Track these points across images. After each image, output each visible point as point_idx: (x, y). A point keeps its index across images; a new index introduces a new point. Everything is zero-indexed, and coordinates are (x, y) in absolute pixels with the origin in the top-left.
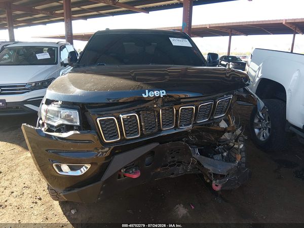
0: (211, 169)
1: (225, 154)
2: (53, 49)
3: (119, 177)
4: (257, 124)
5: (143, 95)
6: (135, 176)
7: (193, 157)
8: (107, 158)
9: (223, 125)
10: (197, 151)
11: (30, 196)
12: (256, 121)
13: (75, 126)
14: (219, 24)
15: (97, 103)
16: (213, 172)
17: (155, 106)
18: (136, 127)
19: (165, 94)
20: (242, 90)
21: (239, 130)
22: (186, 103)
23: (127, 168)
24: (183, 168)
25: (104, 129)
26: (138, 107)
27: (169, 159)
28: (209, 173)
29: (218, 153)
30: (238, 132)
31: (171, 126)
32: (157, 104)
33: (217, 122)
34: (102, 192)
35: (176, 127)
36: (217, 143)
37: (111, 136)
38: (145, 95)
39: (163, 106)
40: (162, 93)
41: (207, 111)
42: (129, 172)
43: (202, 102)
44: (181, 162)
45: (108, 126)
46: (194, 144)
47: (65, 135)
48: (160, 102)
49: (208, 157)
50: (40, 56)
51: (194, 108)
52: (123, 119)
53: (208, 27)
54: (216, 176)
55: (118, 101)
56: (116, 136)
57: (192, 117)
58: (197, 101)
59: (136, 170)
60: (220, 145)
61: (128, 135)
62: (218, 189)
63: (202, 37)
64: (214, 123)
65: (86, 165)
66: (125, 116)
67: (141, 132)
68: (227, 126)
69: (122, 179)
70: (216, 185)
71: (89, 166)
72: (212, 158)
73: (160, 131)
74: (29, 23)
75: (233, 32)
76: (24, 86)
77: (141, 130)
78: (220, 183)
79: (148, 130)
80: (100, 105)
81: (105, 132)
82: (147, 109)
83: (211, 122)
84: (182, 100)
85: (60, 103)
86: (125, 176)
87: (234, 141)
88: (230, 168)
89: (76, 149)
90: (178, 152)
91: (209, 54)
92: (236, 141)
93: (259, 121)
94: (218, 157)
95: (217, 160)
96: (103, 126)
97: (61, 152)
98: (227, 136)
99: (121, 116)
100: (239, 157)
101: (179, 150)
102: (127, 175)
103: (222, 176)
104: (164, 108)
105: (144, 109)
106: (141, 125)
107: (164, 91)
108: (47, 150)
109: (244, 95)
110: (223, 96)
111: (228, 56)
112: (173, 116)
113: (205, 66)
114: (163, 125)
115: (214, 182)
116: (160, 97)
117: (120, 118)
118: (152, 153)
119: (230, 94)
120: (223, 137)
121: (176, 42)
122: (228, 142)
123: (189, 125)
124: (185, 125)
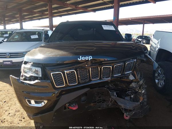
0: (123, 106)
1: (132, 96)
2: (40, 33)
3: (65, 108)
4: (157, 77)
5: (79, 59)
6: (75, 109)
7: (112, 98)
8: (57, 97)
9: (131, 78)
10: (115, 94)
11: (19, 116)
12: (156, 75)
13: (39, 77)
14: (137, 17)
15: (52, 64)
16: (124, 107)
17: (87, 66)
18: (75, 78)
19: (91, 58)
20: (143, 56)
21: (142, 81)
22: (106, 64)
23: (70, 103)
24: (106, 104)
25: (55, 79)
26: (76, 66)
27: (97, 98)
28: (122, 108)
29: (128, 95)
30: (141, 82)
31: (98, 78)
32: (87, 65)
33: (127, 76)
34: (54, 118)
35: (100, 79)
36: (127, 89)
37: (59, 83)
38: (80, 59)
39: (91, 66)
40: (90, 58)
41: (120, 69)
42: (71, 106)
43: (116, 63)
44: (105, 100)
45: (57, 78)
46: (112, 90)
47: (32, 82)
48: (89, 63)
49: (121, 98)
50: (33, 37)
51: (111, 67)
52: (67, 73)
53: (130, 19)
54: (126, 110)
55: (63, 62)
56: (63, 84)
57: (110, 73)
58: (113, 63)
59: (75, 104)
60: (129, 90)
61: (70, 83)
62: (127, 118)
63: (127, 25)
64: (125, 76)
65: (45, 101)
66: (68, 72)
67: (78, 82)
68: (134, 78)
69: (67, 109)
70: (126, 116)
71: (46, 102)
72: (124, 99)
73: (90, 81)
74: (31, 19)
75: (145, 22)
76: (23, 53)
77: (78, 80)
78: (128, 114)
79: (82, 80)
80: (54, 65)
81: (56, 81)
82: (82, 67)
83: (123, 76)
84: (103, 62)
85: (32, 63)
86: (68, 108)
87: (138, 88)
88: (135, 105)
89: (39, 91)
90: (103, 94)
91: (126, 34)
92: (140, 88)
93: (158, 75)
94: (128, 98)
95: (127, 100)
96: (54, 77)
97: (31, 93)
98: (133, 85)
99: (65, 71)
100: (141, 98)
101: (103, 93)
102: (70, 107)
103: (130, 111)
104: (92, 67)
105: (80, 68)
106: (78, 77)
107: (91, 57)
108: (23, 91)
109: (145, 59)
110: (130, 60)
111: (143, 36)
112: (98, 72)
113: (123, 41)
114: (92, 77)
115: (125, 114)
116: (88, 60)
117: (65, 72)
118: (85, 94)
119: (134, 59)
120: (131, 85)
121: (105, 27)
122: (134, 89)
123: (108, 77)
124: (106, 78)
